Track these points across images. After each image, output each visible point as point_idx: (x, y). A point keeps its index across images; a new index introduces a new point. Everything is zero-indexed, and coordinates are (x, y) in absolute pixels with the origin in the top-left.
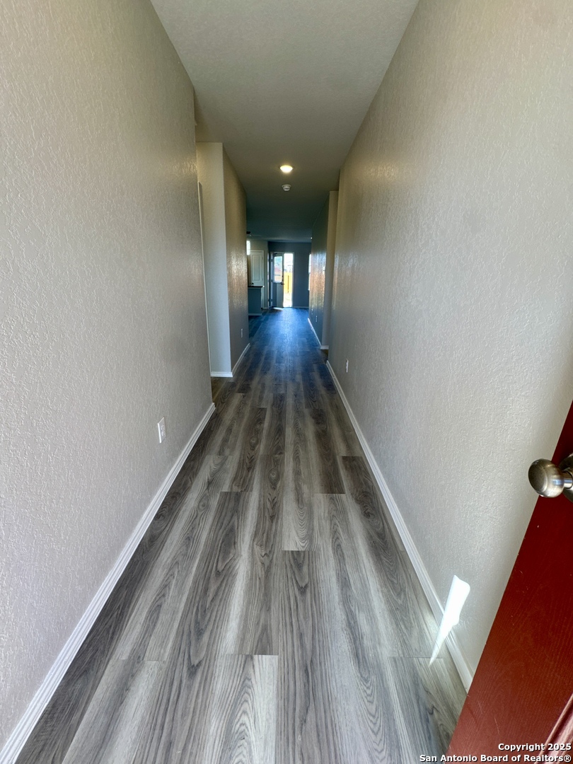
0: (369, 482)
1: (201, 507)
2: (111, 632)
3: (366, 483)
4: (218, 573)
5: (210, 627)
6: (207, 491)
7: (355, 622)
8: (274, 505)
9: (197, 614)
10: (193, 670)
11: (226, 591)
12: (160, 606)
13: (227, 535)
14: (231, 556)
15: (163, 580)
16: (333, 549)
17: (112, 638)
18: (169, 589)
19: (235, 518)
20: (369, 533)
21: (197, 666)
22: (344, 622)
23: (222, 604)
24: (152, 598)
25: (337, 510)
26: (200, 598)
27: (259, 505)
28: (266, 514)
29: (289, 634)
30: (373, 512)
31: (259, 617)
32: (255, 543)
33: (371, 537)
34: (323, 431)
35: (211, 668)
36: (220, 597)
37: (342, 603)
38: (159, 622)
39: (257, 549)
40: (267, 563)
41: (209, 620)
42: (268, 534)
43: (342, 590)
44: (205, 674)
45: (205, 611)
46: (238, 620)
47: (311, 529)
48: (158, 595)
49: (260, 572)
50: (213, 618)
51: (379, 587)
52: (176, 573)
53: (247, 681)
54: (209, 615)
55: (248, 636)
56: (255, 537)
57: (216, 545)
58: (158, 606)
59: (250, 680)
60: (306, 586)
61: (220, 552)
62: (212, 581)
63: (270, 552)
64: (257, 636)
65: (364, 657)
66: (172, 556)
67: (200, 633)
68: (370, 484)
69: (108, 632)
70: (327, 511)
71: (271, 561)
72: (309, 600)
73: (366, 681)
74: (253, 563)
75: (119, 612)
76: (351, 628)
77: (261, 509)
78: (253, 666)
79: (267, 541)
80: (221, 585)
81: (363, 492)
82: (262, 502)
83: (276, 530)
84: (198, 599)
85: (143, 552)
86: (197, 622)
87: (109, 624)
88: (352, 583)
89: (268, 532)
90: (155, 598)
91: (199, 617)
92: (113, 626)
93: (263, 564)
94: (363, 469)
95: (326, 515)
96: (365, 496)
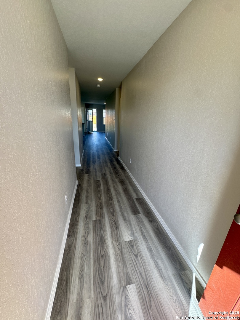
0: (148, 208)
1: (86, 229)
2: (65, 292)
3: (147, 209)
4: (102, 256)
5: (106, 279)
6: (86, 221)
7: (158, 264)
8: (116, 223)
9: (99, 275)
10: (105, 298)
11: (108, 262)
12: (83, 275)
13: (101, 239)
14: (105, 247)
15: (80, 264)
16: (143, 237)
17: (66, 294)
18: (84, 267)
19: (102, 231)
20: (153, 229)
21: (106, 296)
22: (154, 265)
23: (108, 268)
24: (78, 273)
25: (139, 221)
26: (98, 268)
27: (110, 224)
28: (114, 227)
29: (136, 274)
30: (153, 220)
31: (123, 270)
32: (113, 240)
33: (154, 230)
34: (125, 188)
35: (112, 295)
36: (106, 266)
37: (151, 258)
38: (85, 282)
39: (114, 243)
40: (120, 248)
41: (105, 276)
42: (117, 236)
43: (150, 253)
44: (110, 298)
45: (102, 273)
46: (116, 274)
47: (132, 231)
48: (80, 271)
49: (119, 252)
50: (106, 275)
51: (162, 249)
52: (85, 259)
53: (127, 297)
54: (104, 275)
55: (122, 279)
56: (112, 238)
57: (98, 244)
58: (82, 275)
59: (127, 296)
60: (137, 254)
61: (100, 247)
62: (101, 259)
63: (120, 243)
64: (125, 278)
65: (164, 276)
66: (81, 253)
67: (103, 283)
68: (149, 209)
69: (64, 292)
70: (136, 222)
71: (121, 247)
72: (140, 259)
73: (167, 285)
74: (115, 249)
75: (66, 282)
76: (157, 267)
77: (111, 225)
78: (127, 290)
79: (117, 239)
80: (105, 261)
81: (147, 212)
82: (111, 223)
83: (119, 233)
84: (97, 269)
85: (67, 254)
86: (100, 278)
87: (63, 288)
88: (153, 250)
89: (117, 235)
90: (80, 272)
91: (100, 276)
92: (65, 289)
93: (119, 248)
94: (144, 203)
95: (136, 224)
96: (148, 214)
